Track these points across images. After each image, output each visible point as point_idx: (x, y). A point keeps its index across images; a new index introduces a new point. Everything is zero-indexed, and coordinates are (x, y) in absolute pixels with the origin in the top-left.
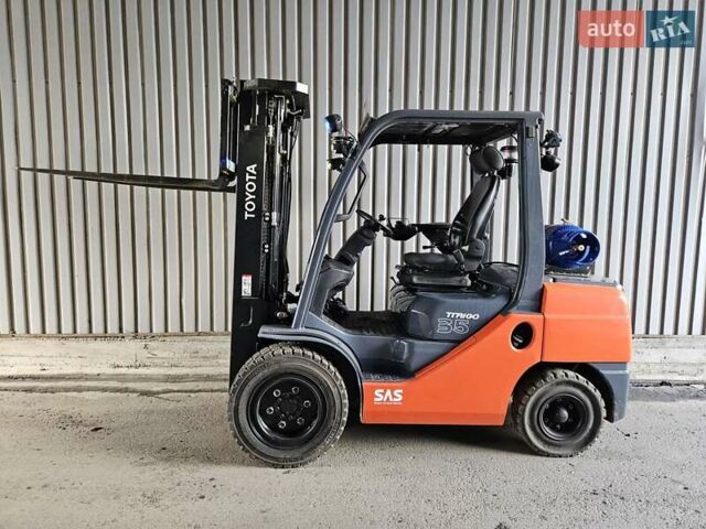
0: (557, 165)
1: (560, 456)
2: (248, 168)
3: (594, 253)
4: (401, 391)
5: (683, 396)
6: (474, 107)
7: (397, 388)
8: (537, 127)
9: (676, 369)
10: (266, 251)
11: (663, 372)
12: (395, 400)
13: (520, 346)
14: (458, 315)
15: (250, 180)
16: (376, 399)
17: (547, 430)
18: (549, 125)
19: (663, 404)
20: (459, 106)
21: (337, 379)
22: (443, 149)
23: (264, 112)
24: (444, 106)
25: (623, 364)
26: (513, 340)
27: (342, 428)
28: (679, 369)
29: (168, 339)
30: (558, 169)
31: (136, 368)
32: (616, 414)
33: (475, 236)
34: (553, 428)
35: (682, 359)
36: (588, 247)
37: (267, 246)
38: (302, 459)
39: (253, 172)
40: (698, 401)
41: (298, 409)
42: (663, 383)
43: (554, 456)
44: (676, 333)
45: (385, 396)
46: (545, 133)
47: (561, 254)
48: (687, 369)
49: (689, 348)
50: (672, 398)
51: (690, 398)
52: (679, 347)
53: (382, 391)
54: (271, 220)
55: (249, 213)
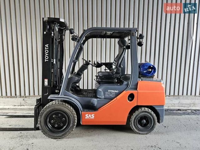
0: (143, 44)
1: (143, 134)
2: (46, 46)
3: (155, 72)
4: (94, 115)
5: (184, 114)
6: (118, 26)
7: (93, 114)
8: (136, 33)
9: (183, 106)
10: (52, 71)
11: (179, 106)
12: (92, 117)
13: (131, 101)
14: (112, 91)
15: (46, 49)
16: (86, 117)
17: (139, 126)
18: (140, 32)
19: (178, 116)
20: (113, 26)
21: (73, 111)
22: (108, 40)
23: (50, 28)
24: (109, 26)
25: (163, 106)
26: (128, 99)
27: (75, 127)
28: (184, 106)
29: (30, 97)
30: (143, 46)
31: (21, 106)
32: (160, 121)
33: (118, 66)
34: (141, 126)
35: (184, 102)
36: (153, 70)
37: (52, 70)
38: (62, 136)
39: (47, 47)
40: (188, 116)
41: (61, 121)
42: (179, 110)
43: (141, 134)
44: (183, 95)
45: (89, 117)
46: (139, 34)
47: (144, 72)
48: (186, 105)
49: (187, 99)
50: (181, 114)
51: (186, 114)
52: (184, 99)
53: (88, 115)
54: (53, 62)
55: (46, 59)
